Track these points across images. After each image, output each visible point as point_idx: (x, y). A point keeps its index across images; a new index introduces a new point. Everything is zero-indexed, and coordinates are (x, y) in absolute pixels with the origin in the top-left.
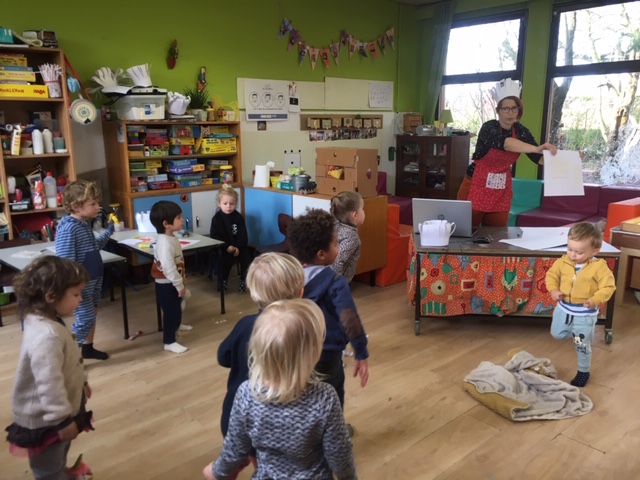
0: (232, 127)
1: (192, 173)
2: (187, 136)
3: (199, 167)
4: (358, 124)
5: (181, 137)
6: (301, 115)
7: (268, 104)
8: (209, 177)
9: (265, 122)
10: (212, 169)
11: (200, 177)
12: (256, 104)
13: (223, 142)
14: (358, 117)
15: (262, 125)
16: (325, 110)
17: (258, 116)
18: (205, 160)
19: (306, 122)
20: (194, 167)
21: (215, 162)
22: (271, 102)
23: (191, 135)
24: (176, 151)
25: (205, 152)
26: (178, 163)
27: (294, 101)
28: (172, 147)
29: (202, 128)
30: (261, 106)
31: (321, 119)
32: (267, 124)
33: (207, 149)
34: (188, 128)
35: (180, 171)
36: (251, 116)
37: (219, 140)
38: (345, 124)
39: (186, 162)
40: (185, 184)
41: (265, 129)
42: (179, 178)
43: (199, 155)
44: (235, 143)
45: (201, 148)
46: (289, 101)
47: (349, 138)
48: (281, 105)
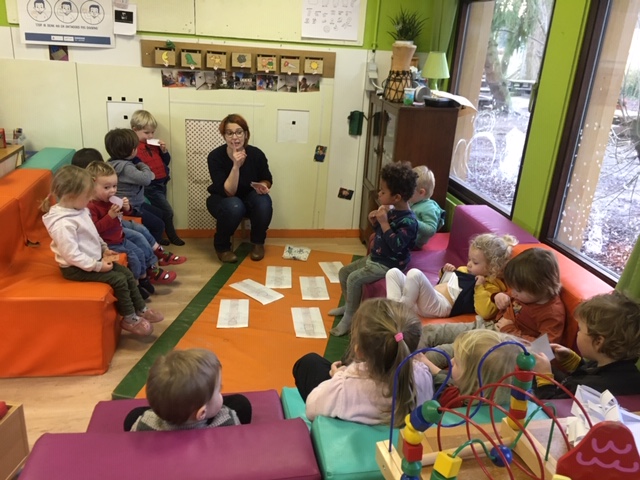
6: (141, 42)
7: (67, 19)
9: (65, 48)
12: (41, 18)
14: (268, 53)
15: (60, 52)
17: (47, 37)
19: (153, 54)
22: (75, 15)
27: (124, 17)
30: (53, 21)
31: (179, 51)
36: (29, 36)
41: (66, 58)
46: (112, 16)
47: (254, 88)
48: (95, 21)
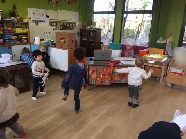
0: (26, 24)
1: (12, 39)
2: (10, 26)
3: (15, 37)
4: (68, 25)
5: (8, 27)
6: (50, 21)
7: (38, 17)
8: (18, 41)
10: (19, 38)
11: (15, 41)
13: (23, 29)
14: (68, 23)
15: (37, 24)
16: (57, 20)
17: (35, 21)
18: (17, 35)
19: (52, 23)
20: (13, 37)
21: (20, 36)
22: (39, 16)
23: (11, 26)
24: (6, 32)
25: (17, 32)
26: (7, 36)
27: (47, 17)
28: (4, 30)
29: (15, 24)
31: (56, 23)
33: (17, 31)
34: (10, 24)
35: (7, 38)
36: (33, 21)
37: (21, 28)
38: (64, 25)
39: (10, 35)
40: (10, 43)
42: (7, 41)
43: (14, 33)
44: (27, 29)
45: (15, 31)
46: (45, 16)
47: (65, 29)
48: (43, 17)
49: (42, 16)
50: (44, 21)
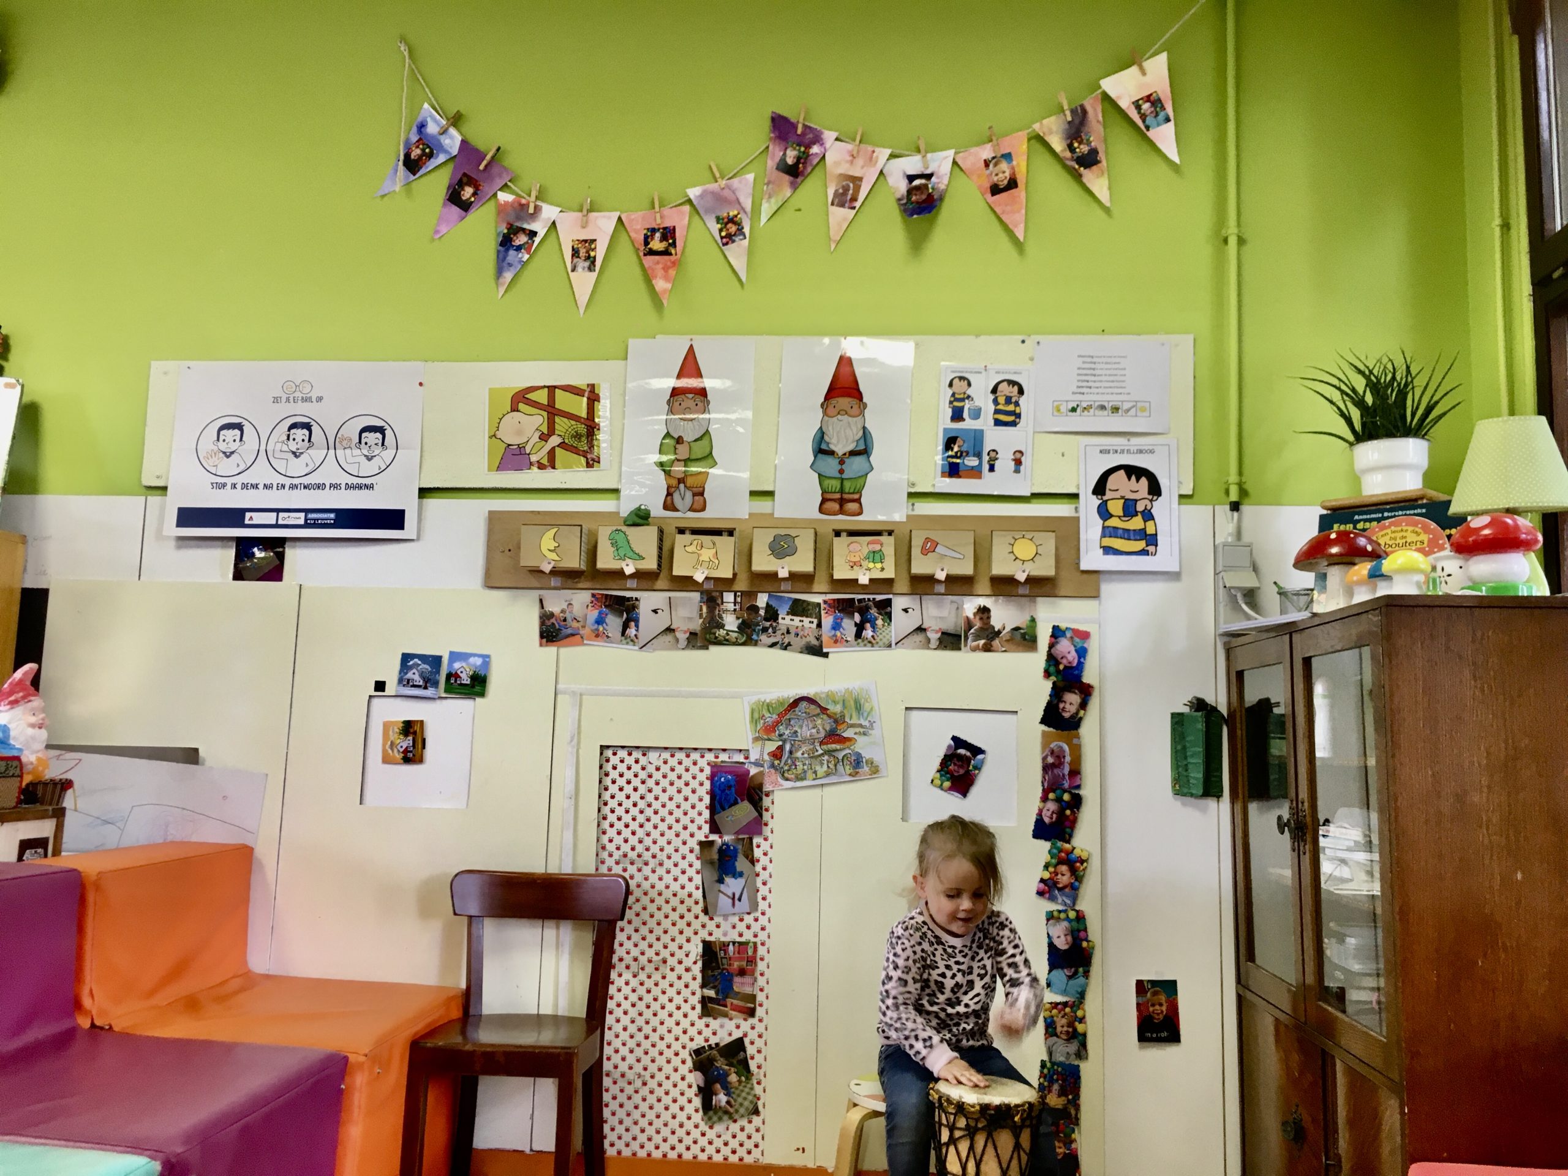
7: (297, 467)
9: (276, 545)
12: (227, 467)
15: (261, 556)
17: (234, 517)
22: (317, 454)
30: (261, 473)
32: (292, 555)
41: (275, 573)
48: (370, 468)
49: (353, 458)
50: (393, 519)
